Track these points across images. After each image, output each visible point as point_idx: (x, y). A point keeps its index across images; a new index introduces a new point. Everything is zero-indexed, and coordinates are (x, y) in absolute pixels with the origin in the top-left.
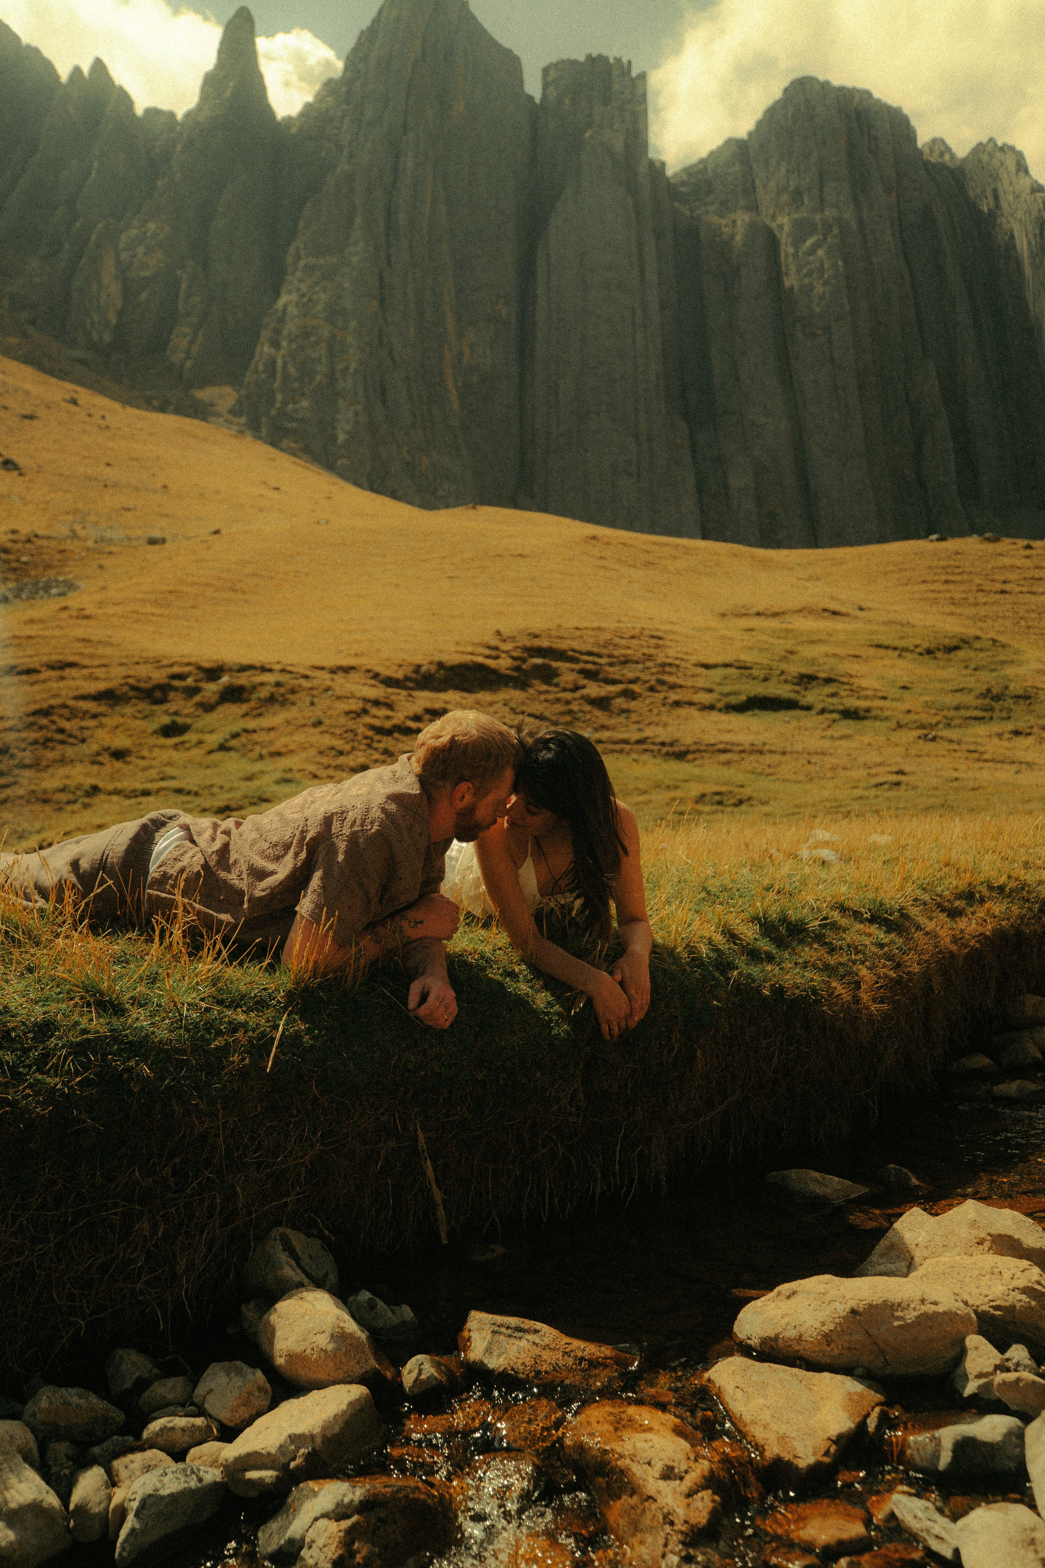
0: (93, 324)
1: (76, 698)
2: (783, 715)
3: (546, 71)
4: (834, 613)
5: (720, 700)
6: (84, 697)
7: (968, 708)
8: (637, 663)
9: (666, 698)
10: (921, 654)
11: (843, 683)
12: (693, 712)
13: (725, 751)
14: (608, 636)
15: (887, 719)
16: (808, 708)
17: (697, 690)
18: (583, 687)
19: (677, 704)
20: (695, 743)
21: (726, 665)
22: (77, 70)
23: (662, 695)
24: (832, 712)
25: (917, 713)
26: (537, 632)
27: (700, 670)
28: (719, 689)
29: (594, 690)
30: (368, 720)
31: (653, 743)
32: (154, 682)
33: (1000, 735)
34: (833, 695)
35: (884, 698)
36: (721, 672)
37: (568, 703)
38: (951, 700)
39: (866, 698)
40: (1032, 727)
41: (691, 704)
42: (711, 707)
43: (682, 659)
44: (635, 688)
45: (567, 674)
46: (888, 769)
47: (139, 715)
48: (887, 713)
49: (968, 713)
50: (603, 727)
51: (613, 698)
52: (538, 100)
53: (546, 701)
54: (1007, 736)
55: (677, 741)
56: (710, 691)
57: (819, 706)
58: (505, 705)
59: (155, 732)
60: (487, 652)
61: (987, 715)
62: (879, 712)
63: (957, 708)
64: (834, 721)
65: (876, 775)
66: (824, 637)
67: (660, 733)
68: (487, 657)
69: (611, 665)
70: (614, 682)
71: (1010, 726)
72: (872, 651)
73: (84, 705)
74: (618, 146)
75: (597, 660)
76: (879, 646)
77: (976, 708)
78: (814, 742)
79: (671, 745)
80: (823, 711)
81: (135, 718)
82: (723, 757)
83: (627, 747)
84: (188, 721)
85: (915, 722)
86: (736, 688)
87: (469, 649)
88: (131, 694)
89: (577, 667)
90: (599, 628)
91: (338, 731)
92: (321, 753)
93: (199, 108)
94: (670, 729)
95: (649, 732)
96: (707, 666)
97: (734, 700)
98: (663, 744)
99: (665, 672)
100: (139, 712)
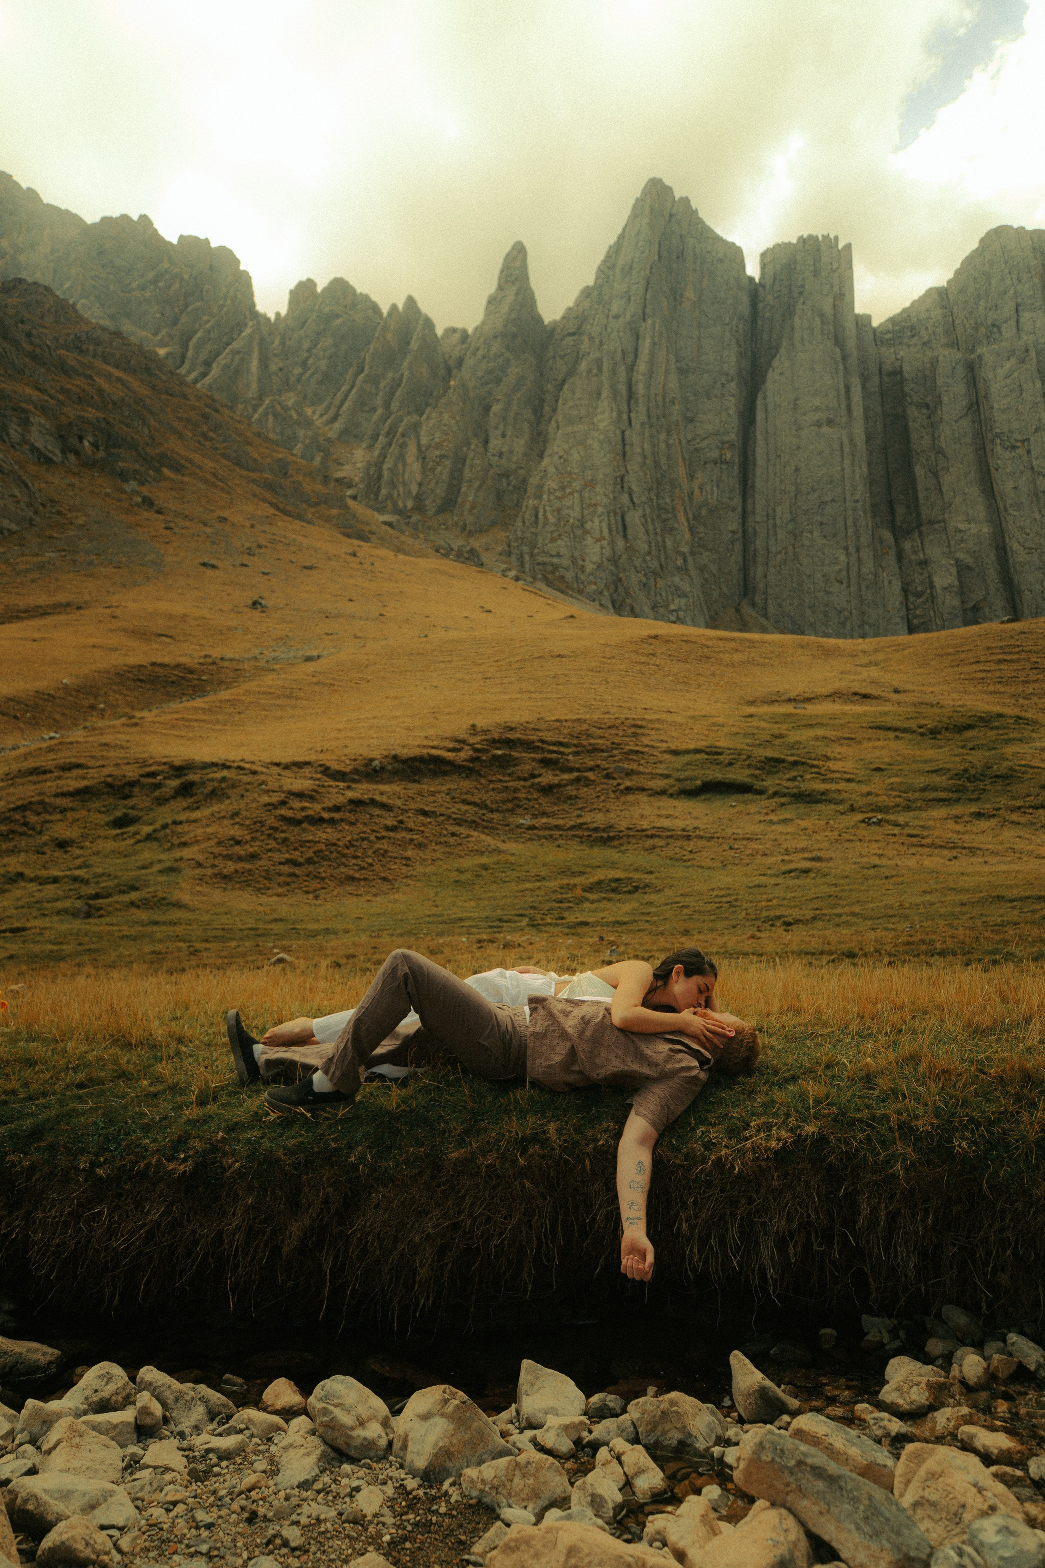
0: (399, 495)
1: (57, 795)
2: (733, 800)
3: (763, 255)
4: (865, 696)
5: (674, 786)
6: (63, 795)
7: (936, 790)
8: (603, 751)
9: (619, 784)
10: (922, 734)
11: (812, 766)
12: (643, 798)
13: (652, 837)
14: (585, 727)
15: (841, 802)
16: (760, 792)
17: (653, 776)
18: (540, 775)
19: (629, 789)
20: (629, 829)
21: (697, 751)
22: (394, 307)
23: (615, 782)
24: (785, 795)
25: (877, 795)
26: (513, 725)
27: (667, 757)
28: (677, 775)
29: (548, 778)
30: (283, 812)
31: (588, 829)
32: (127, 779)
33: (957, 818)
34: (794, 779)
35: (849, 780)
36: (687, 758)
37: (516, 790)
38: (922, 781)
39: (832, 780)
40: (999, 809)
41: (643, 790)
42: (663, 793)
43: (653, 747)
44: (591, 775)
45: (527, 762)
46: (806, 855)
47: (103, 809)
48: (844, 796)
49: (933, 795)
50: (544, 814)
51: (565, 785)
52: (757, 280)
53: (493, 790)
54: (966, 818)
55: (611, 827)
56: (667, 776)
57: (771, 790)
58: (447, 794)
59: (107, 824)
60: (451, 745)
61: (955, 796)
62: (835, 796)
63: (924, 789)
64: (783, 804)
65: (791, 861)
66: (825, 721)
67: (599, 819)
68: (449, 750)
69: (576, 753)
70: (571, 770)
71: (974, 808)
72: (871, 733)
73: (59, 801)
74: (828, 309)
75: (562, 749)
76: (880, 728)
77: (945, 790)
78: (750, 827)
79: (604, 830)
80: (775, 794)
81: (100, 812)
82: (650, 842)
83: (557, 833)
84: (141, 814)
85: (871, 804)
86: (695, 773)
87: (435, 743)
88: (105, 790)
89: (539, 756)
90: (579, 720)
91: (248, 822)
92: (220, 843)
93: (484, 323)
94: (612, 815)
95: (587, 818)
96: (676, 753)
97: (688, 785)
98: (596, 829)
99: (627, 759)
100: (105, 806)
